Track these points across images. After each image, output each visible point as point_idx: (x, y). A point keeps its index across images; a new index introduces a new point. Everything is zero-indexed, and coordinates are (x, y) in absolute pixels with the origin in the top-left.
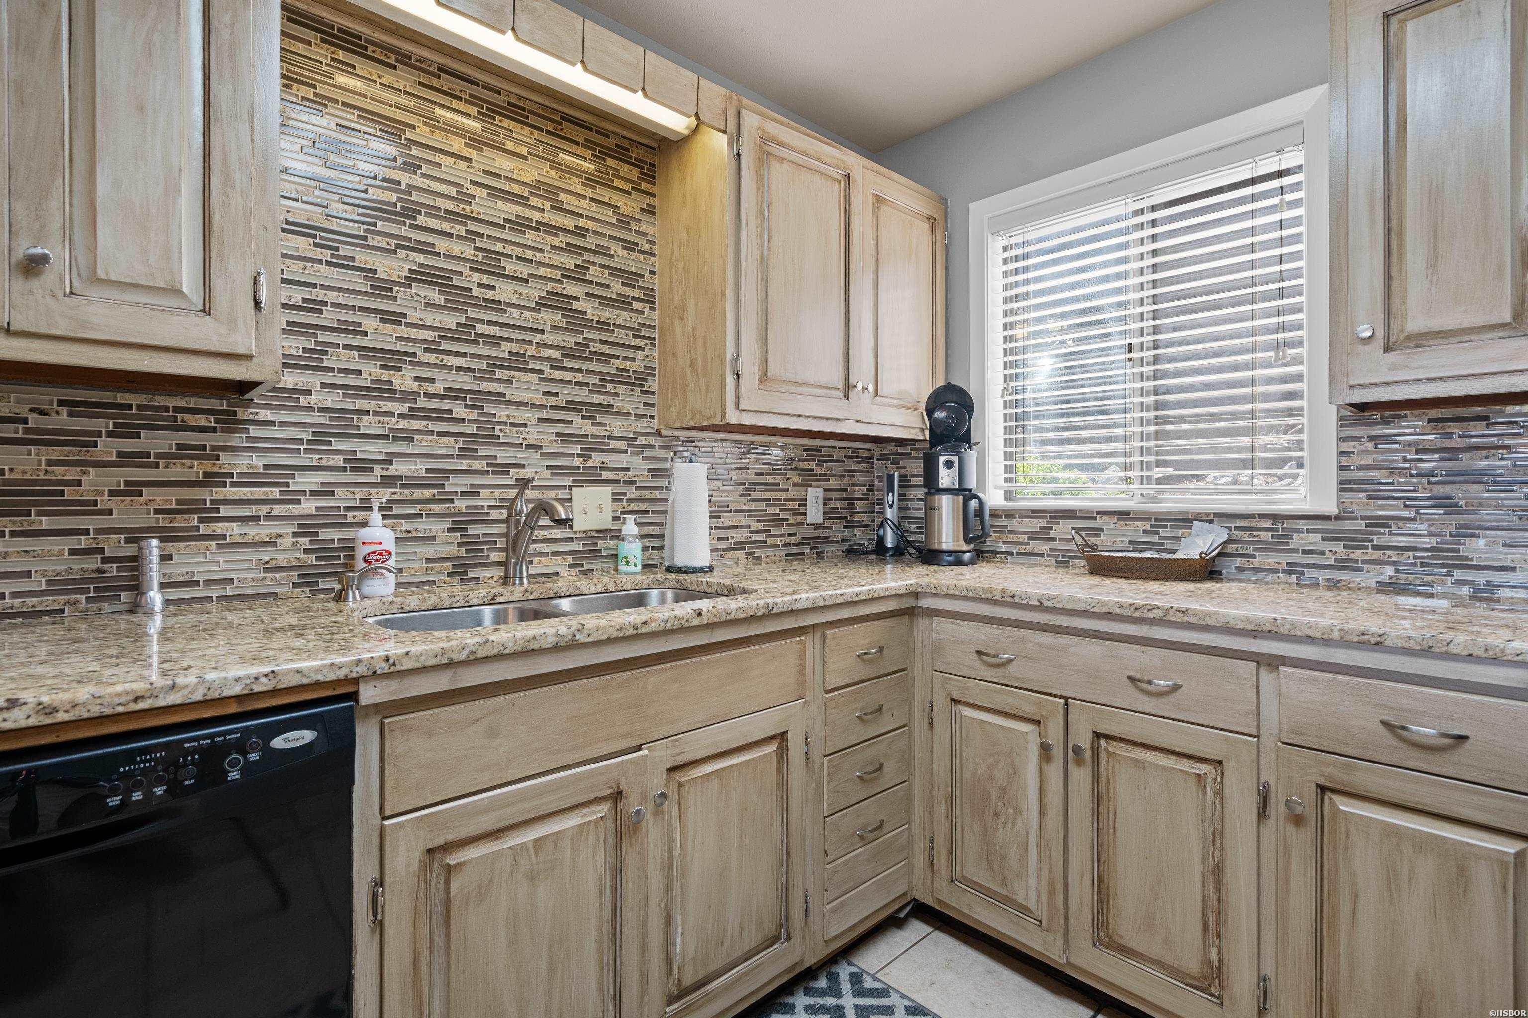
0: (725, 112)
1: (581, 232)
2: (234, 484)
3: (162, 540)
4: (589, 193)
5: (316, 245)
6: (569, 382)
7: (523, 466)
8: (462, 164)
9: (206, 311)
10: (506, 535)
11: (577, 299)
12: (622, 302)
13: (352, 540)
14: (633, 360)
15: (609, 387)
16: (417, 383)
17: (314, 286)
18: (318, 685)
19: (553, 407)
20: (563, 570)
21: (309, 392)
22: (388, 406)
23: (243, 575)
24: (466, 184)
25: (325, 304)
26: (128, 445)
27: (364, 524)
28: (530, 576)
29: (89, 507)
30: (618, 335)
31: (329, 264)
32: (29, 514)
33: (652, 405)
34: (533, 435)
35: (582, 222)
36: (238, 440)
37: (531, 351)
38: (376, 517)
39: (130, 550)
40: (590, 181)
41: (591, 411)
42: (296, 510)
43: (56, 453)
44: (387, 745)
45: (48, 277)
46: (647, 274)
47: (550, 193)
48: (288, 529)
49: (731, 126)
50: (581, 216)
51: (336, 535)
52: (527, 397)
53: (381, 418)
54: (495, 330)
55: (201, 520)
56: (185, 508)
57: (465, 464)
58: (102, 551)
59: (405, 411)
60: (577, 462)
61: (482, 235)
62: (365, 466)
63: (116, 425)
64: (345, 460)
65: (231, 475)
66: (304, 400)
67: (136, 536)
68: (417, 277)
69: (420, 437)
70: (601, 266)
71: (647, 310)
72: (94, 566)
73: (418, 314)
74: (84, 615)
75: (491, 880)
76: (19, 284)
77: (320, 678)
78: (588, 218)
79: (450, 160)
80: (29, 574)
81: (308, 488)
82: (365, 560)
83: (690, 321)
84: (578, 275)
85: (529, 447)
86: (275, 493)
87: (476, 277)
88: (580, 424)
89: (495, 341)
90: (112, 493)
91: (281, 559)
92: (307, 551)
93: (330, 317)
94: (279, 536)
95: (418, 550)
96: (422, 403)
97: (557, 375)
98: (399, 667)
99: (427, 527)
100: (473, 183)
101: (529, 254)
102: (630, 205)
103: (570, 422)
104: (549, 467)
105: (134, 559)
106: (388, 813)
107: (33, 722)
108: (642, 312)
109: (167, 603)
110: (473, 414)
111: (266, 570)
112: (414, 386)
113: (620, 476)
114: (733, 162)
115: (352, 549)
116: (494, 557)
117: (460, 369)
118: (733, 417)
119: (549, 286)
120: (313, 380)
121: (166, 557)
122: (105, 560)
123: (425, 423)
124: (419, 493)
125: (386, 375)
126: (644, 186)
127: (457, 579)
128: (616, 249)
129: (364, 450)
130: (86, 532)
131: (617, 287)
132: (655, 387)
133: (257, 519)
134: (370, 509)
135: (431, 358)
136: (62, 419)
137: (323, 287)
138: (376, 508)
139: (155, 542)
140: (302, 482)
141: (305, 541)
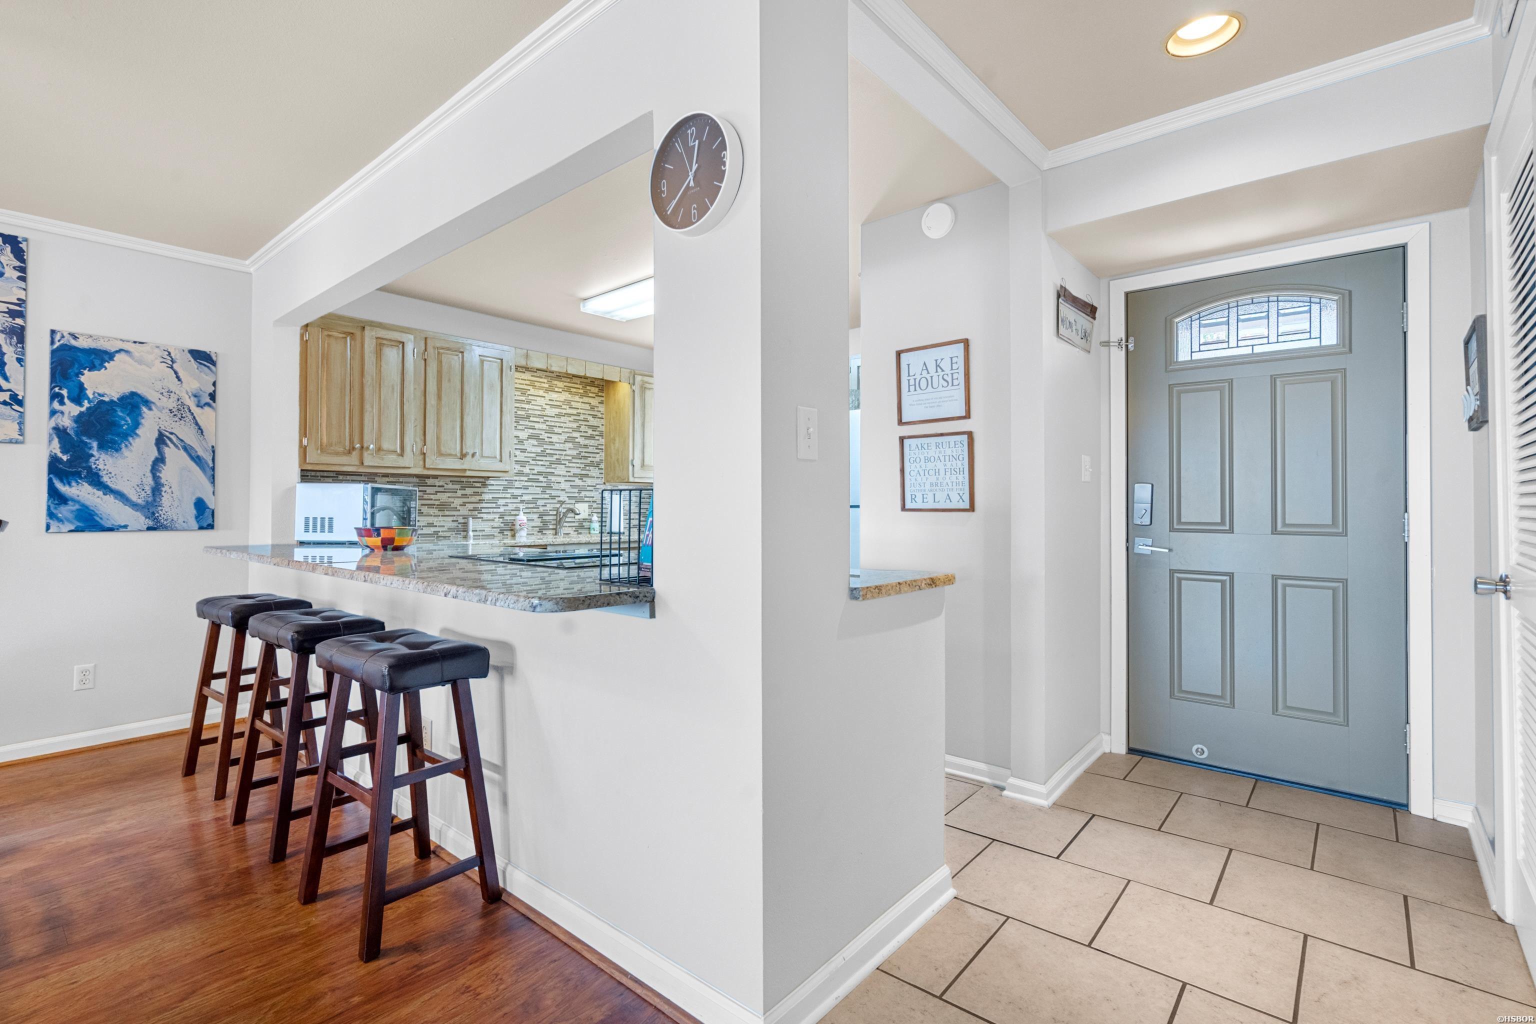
0: (629, 377)
1: (578, 414)
2: (485, 503)
3: (472, 518)
4: (581, 400)
6: (574, 467)
7: (559, 496)
8: (543, 399)
9: (501, 461)
10: (556, 520)
11: (577, 438)
12: (592, 437)
13: (515, 520)
14: (595, 457)
15: (587, 468)
19: (569, 476)
20: (572, 532)
22: (522, 478)
24: (544, 405)
26: (463, 492)
27: (517, 515)
28: (564, 534)
29: (455, 509)
30: (591, 449)
32: (444, 511)
33: (602, 473)
34: (564, 485)
35: (579, 411)
36: (486, 490)
37: (563, 457)
38: (521, 513)
39: (464, 521)
40: (582, 396)
41: (582, 477)
42: (499, 510)
43: (449, 495)
45: (474, 457)
46: (601, 426)
47: (568, 402)
48: (497, 516)
49: (631, 381)
50: (578, 409)
52: (561, 473)
53: (520, 482)
54: (552, 452)
55: (478, 513)
56: (475, 509)
57: (543, 496)
58: (458, 521)
59: (526, 479)
60: (576, 495)
61: (548, 421)
62: (517, 497)
63: (461, 487)
64: (511, 495)
65: (485, 500)
67: (465, 517)
68: (530, 437)
69: (531, 488)
70: (585, 425)
71: (601, 439)
72: (456, 525)
76: (472, 459)
78: (581, 409)
79: (539, 398)
80: (444, 526)
81: (502, 504)
82: (519, 526)
83: (617, 445)
84: (577, 430)
85: (562, 490)
86: (494, 505)
87: (547, 435)
88: (578, 482)
89: (552, 455)
91: (496, 525)
92: (502, 523)
94: (494, 518)
95: (530, 523)
96: (531, 477)
97: (571, 465)
99: (532, 516)
100: (546, 404)
101: (562, 425)
102: (594, 402)
103: (574, 481)
104: (568, 497)
105: (466, 523)
108: (599, 440)
109: (474, 536)
110: (545, 480)
111: (493, 528)
112: (529, 471)
113: (591, 499)
114: (632, 393)
115: (515, 522)
116: (551, 527)
117: (541, 465)
118: (631, 479)
119: (568, 435)
121: (473, 523)
122: (459, 523)
123: (532, 483)
124: (531, 506)
126: (600, 394)
127: (540, 533)
128: (590, 418)
129: (516, 492)
131: (590, 432)
132: (603, 467)
133: (490, 513)
134: (520, 510)
135: (534, 462)
136: (450, 486)
140: (501, 502)
141: (501, 520)
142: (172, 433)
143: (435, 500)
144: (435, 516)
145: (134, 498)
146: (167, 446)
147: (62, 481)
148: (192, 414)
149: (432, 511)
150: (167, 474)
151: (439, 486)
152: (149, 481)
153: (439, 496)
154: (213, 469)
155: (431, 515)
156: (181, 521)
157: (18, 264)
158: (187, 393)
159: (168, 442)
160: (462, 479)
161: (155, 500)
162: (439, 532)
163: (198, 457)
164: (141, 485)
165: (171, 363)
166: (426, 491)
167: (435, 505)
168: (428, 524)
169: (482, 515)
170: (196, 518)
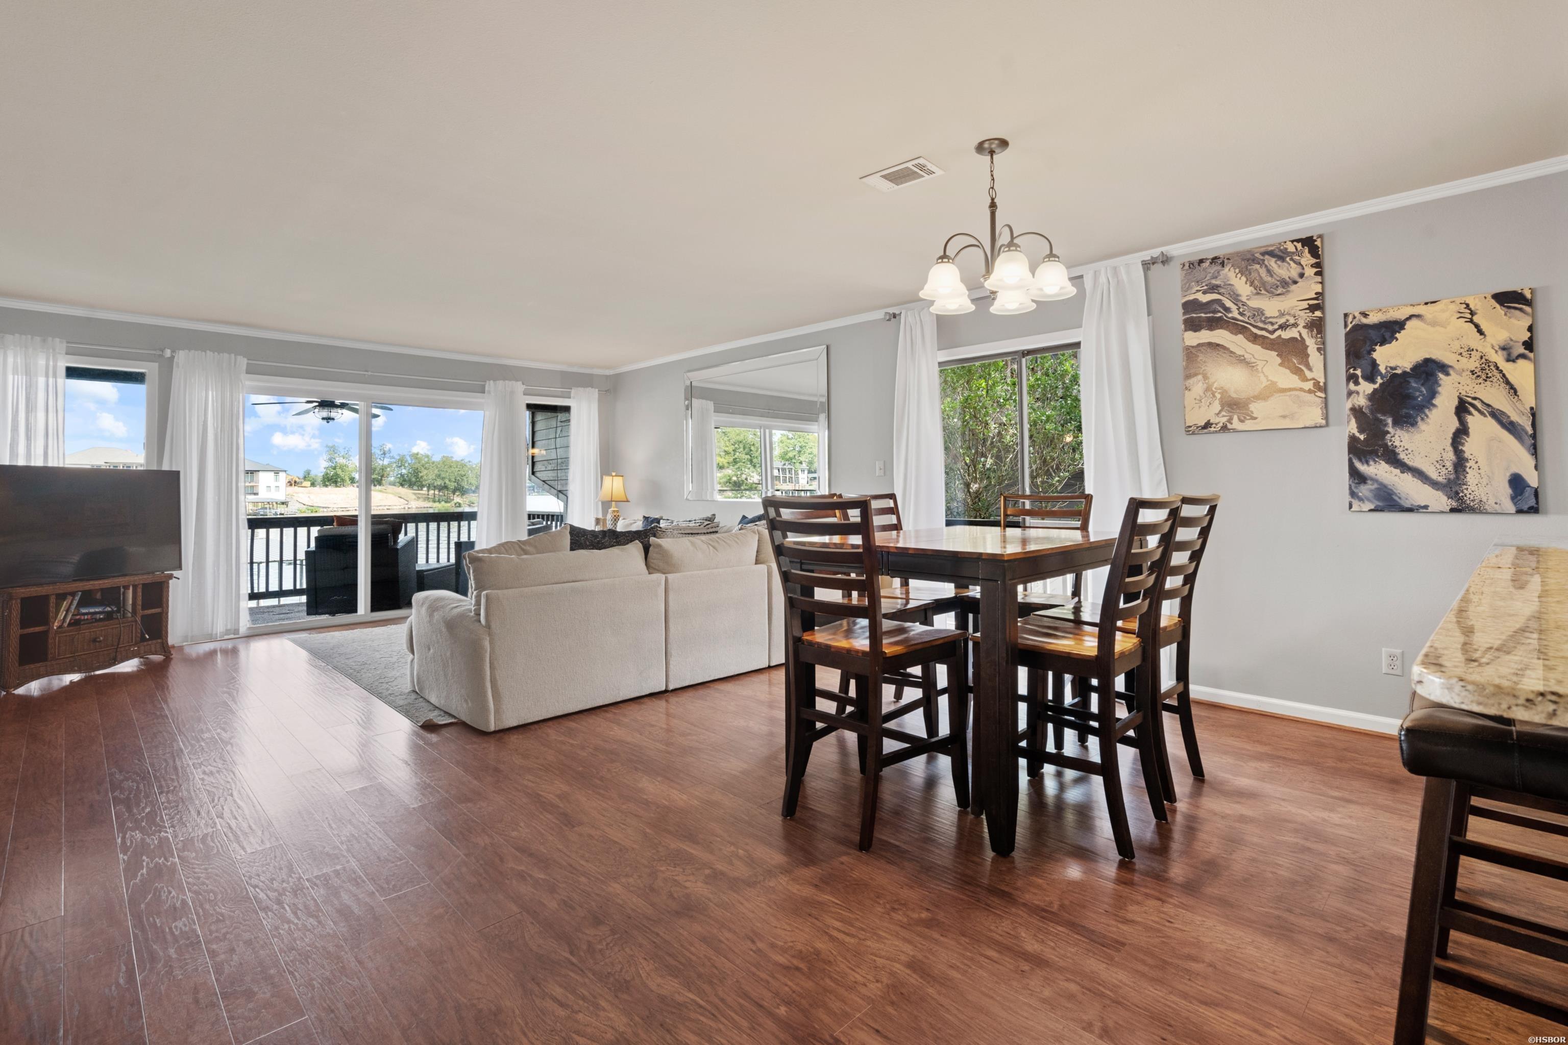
142: (1475, 399)
145: (1434, 475)
146: (1470, 413)
147: (1360, 460)
148: (1501, 371)
150: (1470, 447)
152: (1450, 456)
154: (1534, 436)
156: (1492, 502)
157: (1314, 261)
158: (1493, 347)
159: (1471, 409)
161: (1458, 478)
163: (1512, 423)
164: (1441, 461)
165: (1470, 316)
170: (1513, 498)
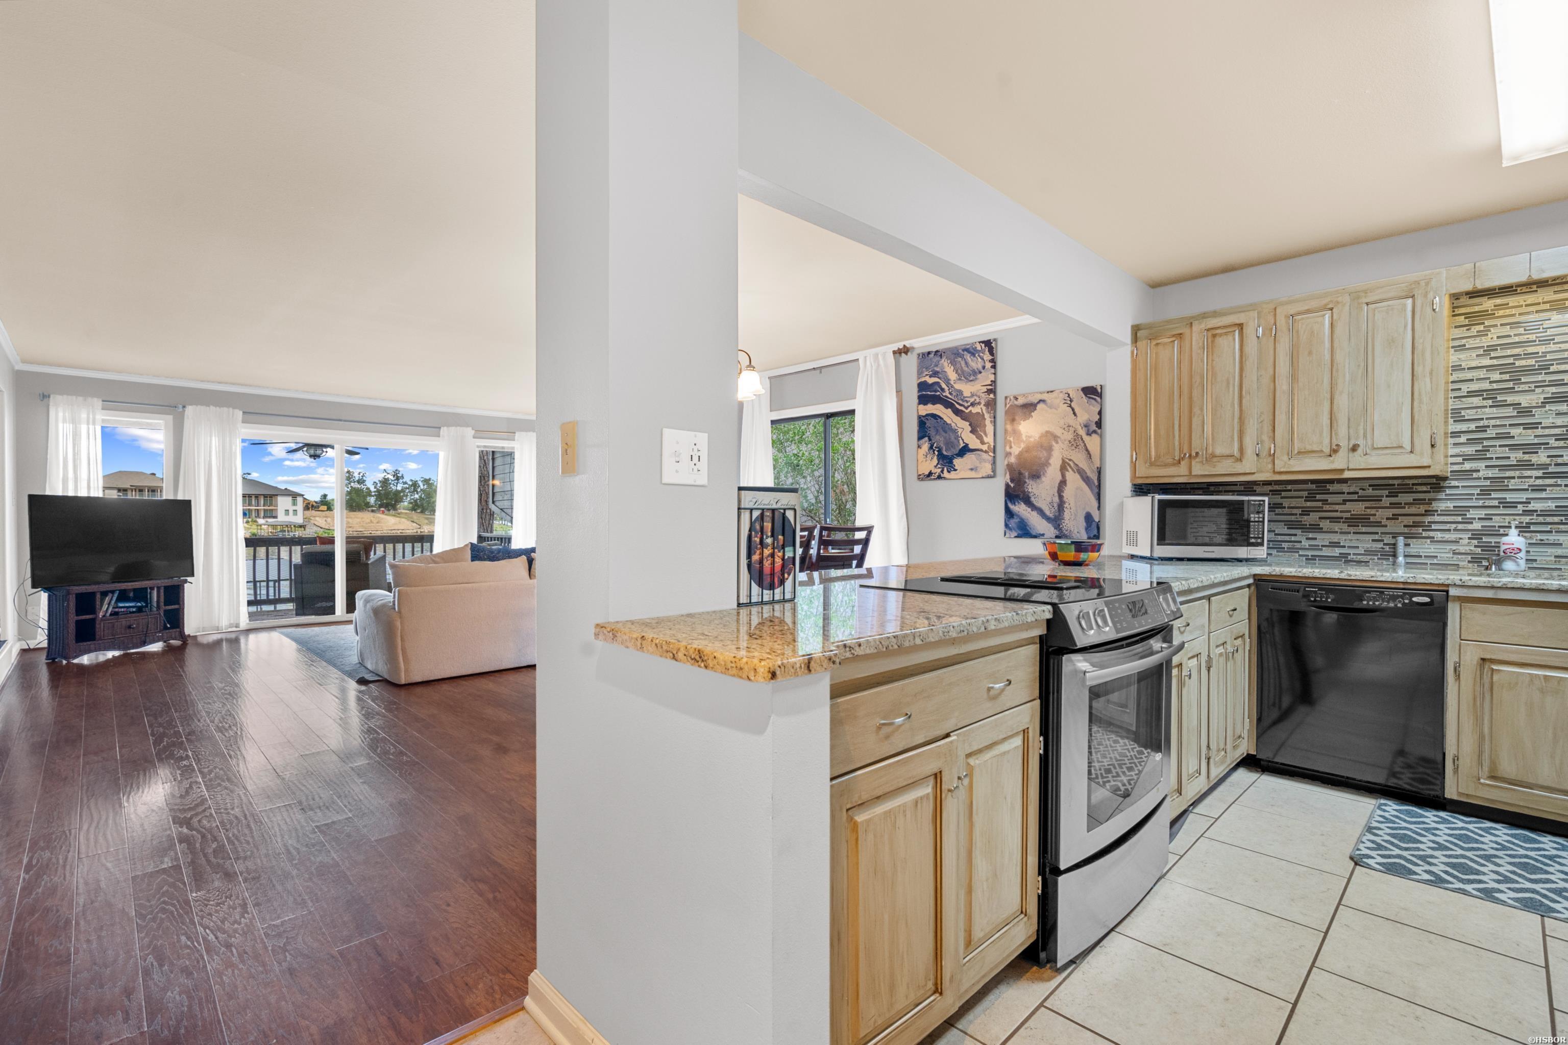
2: (1438, 515)
3: (1405, 538)
5: (1484, 399)
9: (1414, 453)
13: (1499, 543)
16: (1549, 459)
17: (1482, 419)
18: (1431, 584)
21: (1478, 471)
22: (1528, 473)
23: (1442, 555)
25: (1488, 426)
26: (1394, 500)
27: (1507, 535)
29: (1378, 524)
31: (1491, 407)
32: (1358, 526)
36: (1441, 496)
38: (1513, 532)
39: (1393, 542)
42: (1470, 527)
43: (1368, 504)
44: (1463, 612)
45: (1360, 451)
48: (1466, 536)
51: (1493, 540)
53: (1523, 480)
55: (1423, 530)
56: (1416, 525)
58: (1382, 541)
59: (1539, 475)
62: (1513, 505)
63: (1389, 493)
64: (1499, 503)
65: (1437, 511)
66: (1475, 475)
67: (1395, 535)
68: (1550, 400)
69: (1551, 488)
72: (1380, 546)
73: (1551, 420)
74: (1377, 564)
75: (1517, 683)
76: (1351, 455)
77: (1432, 582)
81: (1477, 517)
82: (1504, 552)
86: (1459, 519)
90: (1387, 519)
91: (1462, 549)
92: (1476, 546)
93: (1491, 433)
94: (1461, 539)
95: (1549, 550)
96: (1552, 469)
98: (1466, 584)
99: (1556, 538)
105: (1394, 544)
106: (1462, 638)
107: (1346, 577)
111: (1454, 554)
112: (1548, 461)
115: (1499, 547)
120: (1481, 465)
121: (1407, 545)
122: (1385, 544)
123: (1555, 480)
124: (1549, 519)
125: (1527, 457)
129: (1510, 497)
130: (1377, 533)
133: (1449, 530)
135: (1560, 444)
136: (1370, 492)
137: (1487, 419)
138: (1513, 527)
139: (1402, 538)
140: (1472, 514)
141: (1475, 542)
142: (1070, 460)
143: (1341, 512)
144: (1341, 533)
145: (1048, 513)
146: (1068, 471)
147: (1011, 501)
148: (1084, 442)
149: (1336, 527)
150: (1068, 493)
151: (1348, 493)
152: (1056, 499)
153: (1349, 506)
154: (1099, 486)
155: (1337, 532)
156: (1075, 532)
157: (991, 357)
158: (1080, 425)
159: (1068, 467)
160: (1391, 482)
161: (1060, 515)
162: (1350, 554)
163: (1088, 477)
164: (1051, 503)
165: (1069, 402)
166: (1327, 500)
167: (1342, 518)
168: (1330, 543)
169: (1431, 534)
170: (1086, 529)
